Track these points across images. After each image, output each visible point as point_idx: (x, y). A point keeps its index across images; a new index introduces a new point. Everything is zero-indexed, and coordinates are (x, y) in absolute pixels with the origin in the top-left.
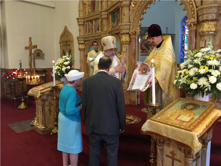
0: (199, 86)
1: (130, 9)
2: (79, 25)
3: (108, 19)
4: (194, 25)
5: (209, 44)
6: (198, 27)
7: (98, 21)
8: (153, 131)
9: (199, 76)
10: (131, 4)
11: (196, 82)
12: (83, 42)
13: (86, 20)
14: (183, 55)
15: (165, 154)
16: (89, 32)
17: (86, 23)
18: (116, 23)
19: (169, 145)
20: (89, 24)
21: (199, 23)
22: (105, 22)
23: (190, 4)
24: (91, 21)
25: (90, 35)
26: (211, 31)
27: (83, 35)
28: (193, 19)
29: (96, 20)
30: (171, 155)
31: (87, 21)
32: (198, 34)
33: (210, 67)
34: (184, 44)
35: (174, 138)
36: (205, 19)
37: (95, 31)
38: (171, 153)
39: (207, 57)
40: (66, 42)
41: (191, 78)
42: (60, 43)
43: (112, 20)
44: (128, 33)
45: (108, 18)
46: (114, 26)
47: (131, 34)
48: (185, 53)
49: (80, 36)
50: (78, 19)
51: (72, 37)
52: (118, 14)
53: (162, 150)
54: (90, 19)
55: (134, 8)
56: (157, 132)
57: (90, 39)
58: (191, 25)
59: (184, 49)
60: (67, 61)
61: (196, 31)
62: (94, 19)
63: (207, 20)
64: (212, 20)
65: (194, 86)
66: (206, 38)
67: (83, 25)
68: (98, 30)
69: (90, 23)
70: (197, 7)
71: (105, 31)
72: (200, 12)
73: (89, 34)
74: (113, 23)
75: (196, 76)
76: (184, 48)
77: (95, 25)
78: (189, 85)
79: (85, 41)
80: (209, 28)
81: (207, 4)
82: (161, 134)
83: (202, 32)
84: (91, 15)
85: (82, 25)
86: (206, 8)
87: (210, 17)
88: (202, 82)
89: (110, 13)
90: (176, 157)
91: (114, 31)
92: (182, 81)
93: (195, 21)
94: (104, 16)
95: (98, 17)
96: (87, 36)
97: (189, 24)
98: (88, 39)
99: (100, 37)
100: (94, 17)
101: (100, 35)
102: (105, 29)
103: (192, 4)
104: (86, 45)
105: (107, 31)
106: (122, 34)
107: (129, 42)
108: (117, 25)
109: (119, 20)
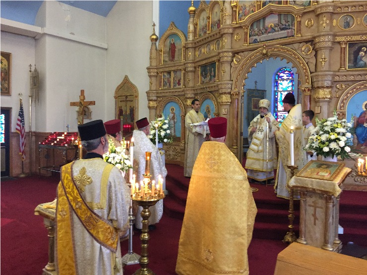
0: (330, 149)
1: (231, 66)
2: (150, 76)
3: (194, 72)
4: (309, 90)
5: (335, 115)
6: (312, 93)
7: (178, 73)
8: (299, 185)
9: (330, 141)
10: (233, 61)
11: (328, 146)
12: (155, 98)
13: (161, 70)
15: (307, 204)
16: (164, 85)
17: (160, 75)
18: (208, 78)
19: (311, 197)
20: (165, 76)
21: (314, 88)
22: (190, 76)
23: (304, 69)
24: (169, 73)
26: (327, 98)
27: (155, 89)
28: (307, 84)
29: (175, 71)
30: (313, 204)
31: (162, 72)
33: (338, 134)
34: (277, 103)
35: (319, 188)
36: (320, 85)
37: (174, 86)
38: (313, 202)
39: (335, 125)
40: (127, 97)
41: (323, 143)
42: (115, 98)
43: (201, 74)
44: (230, 93)
46: (205, 82)
47: (233, 94)
48: (279, 114)
49: (150, 90)
50: (148, 69)
51: (136, 91)
52: (213, 69)
53: (305, 201)
54: (167, 69)
55: (237, 66)
56: (302, 186)
57: (167, 94)
58: (305, 90)
59: (277, 110)
60: (165, 124)
61: (310, 96)
63: (322, 87)
64: (327, 87)
65: (326, 149)
66: (321, 104)
67: (156, 76)
68: (179, 84)
69: (165, 74)
70: (311, 73)
71: (191, 86)
73: (165, 88)
74: (203, 79)
75: (327, 141)
76: (277, 108)
77: (174, 78)
78: (322, 148)
79: (157, 97)
80: (325, 94)
81: (322, 71)
82: (307, 186)
83: (317, 98)
84: (170, 65)
85: (154, 76)
86: (322, 75)
87: (326, 84)
88: (333, 145)
89: (199, 66)
90: (318, 205)
91: (206, 88)
92: (315, 145)
93: (310, 86)
94: (191, 69)
95: (180, 68)
96: (161, 91)
97: (303, 89)
98: (163, 94)
99: (183, 93)
100: (173, 69)
101: (182, 91)
102: (191, 84)
103: (306, 69)
104: (159, 103)
105: (194, 87)
106: (222, 94)
107: (231, 103)
108: (211, 82)
109: (214, 76)
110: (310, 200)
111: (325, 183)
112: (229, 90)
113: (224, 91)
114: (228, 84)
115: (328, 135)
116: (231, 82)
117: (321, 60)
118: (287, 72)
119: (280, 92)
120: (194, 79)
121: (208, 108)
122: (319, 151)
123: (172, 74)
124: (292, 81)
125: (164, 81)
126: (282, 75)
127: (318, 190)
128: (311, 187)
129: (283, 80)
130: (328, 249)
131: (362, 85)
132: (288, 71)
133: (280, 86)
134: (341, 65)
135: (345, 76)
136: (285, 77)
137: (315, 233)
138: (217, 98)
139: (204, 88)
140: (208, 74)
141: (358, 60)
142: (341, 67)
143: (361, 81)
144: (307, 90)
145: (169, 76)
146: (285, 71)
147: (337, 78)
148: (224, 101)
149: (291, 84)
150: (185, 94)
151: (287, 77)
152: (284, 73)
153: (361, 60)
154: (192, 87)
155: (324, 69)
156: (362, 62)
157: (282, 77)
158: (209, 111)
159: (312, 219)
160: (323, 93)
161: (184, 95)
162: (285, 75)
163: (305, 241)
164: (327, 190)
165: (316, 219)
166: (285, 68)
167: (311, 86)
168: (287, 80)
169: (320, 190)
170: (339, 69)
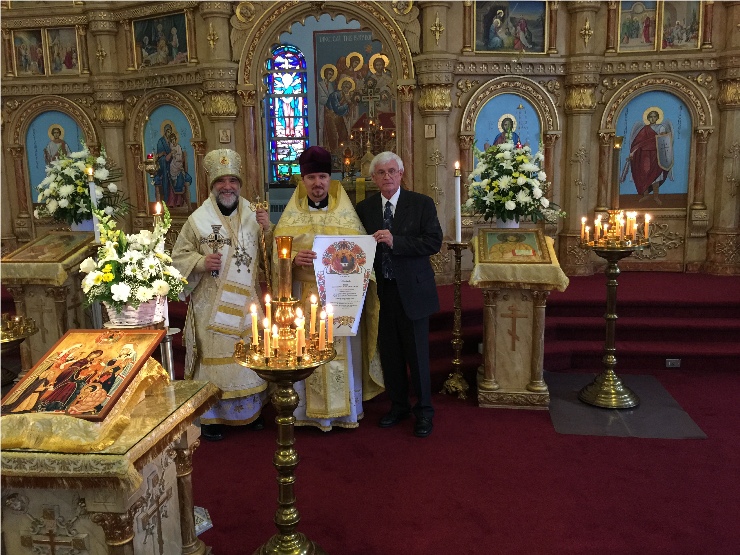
0: (518, 204)
1: (230, 27)
3: (115, 34)
4: (410, 90)
6: (417, 96)
7: (64, 35)
9: (516, 189)
10: (233, 13)
11: (513, 198)
14: (273, 151)
15: (499, 314)
16: (20, 67)
18: (161, 55)
19: (505, 299)
20: (21, 40)
21: (421, 87)
22: (106, 44)
23: (398, 45)
25: (29, 78)
26: (446, 108)
28: (406, 78)
29: (54, 30)
30: (510, 312)
31: (9, 28)
32: (415, 109)
33: (527, 174)
34: (274, 120)
35: (527, 280)
36: (434, 80)
37: (56, 69)
38: (509, 309)
39: (519, 158)
41: (503, 193)
43: (139, 41)
45: (117, 33)
46: (153, 62)
47: (242, 94)
48: (279, 145)
52: (174, 31)
53: (495, 309)
54: (27, 23)
55: (245, 26)
56: (495, 279)
57: (35, 91)
58: (403, 90)
59: (276, 136)
61: (412, 103)
62: (46, 27)
63: (438, 85)
64: (446, 86)
65: (511, 205)
66: (436, 119)
68: (69, 63)
69: (23, 36)
70: (414, 54)
71: (110, 71)
72: (423, 65)
73: (23, 73)
74: (145, 53)
75: (511, 189)
76: (275, 131)
77: (51, 48)
78: (504, 204)
80: (442, 100)
81: (433, 52)
83: (429, 108)
86: (438, 60)
87: (443, 80)
88: (523, 197)
89: (130, 20)
90: (519, 313)
91: (162, 77)
92: (489, 199)
93: (412, 82)
94: (107, 26)
95: (70, 21)
96: (17, 83)
97: (399, 87)
98: (24, 92)
99: (87, 89)
100: (48, 22)
101: (84, 84)
102: (109, 66)
103: (402, 46)
104: (10, 113)
105: (118, 74)
106: (216, 93)
107: (237, 115)
108: (171, 63)
109: (182, 48)
110: (503, 306)
111: (538, 270)
112: (233, 85)
113: (220, 86)
114: (229, 69)
115: (510, 178)
116: (235, 65)
117: (433, 29)
118: (289, 55)
119: (279, 96)
120: (117, 52)
121: (168, 128)
122: (498, 209)
123: (45, 35)
124: (301, 75)
125: (19, 54)
126: (279, 59)
127: (524, 284)
128: (511, 280)
129: (283, 71)
130: (538, 388)
131: (500, 83)
132: (291, 53)
133: (278, 85)
134: (464, 43)
135: (474, 64)
136: (286, 66)
137: (513, 365)
138: (197, 104)
139: (154, 78)
140: (162, 43)
141: (491, 34)
142: (464, 47)
143: (499, 75)
144: (406, 90)
145: (34, 43)
146: (286, 53)
147: (460, 68)
148: (221, 111)
149: (298, 81)
150: (95, 92)
151: (291, 66)
152: (284, 57)
153: (496, 34)
154: (113, 74)
155: (440, 48)
156: (496, 39)
157: (280, 64)
158: (173, 135)
159: (509, 339)
160: (439, 97)
161: (90, 95)
162: (286, 61)
163: (497, 383)
164: (543, 281)
165: (515, 338)
166: (286, 45)
167: (414, 82)
168: (290, 71)
169: (529, 284)
170: (462, 52)
